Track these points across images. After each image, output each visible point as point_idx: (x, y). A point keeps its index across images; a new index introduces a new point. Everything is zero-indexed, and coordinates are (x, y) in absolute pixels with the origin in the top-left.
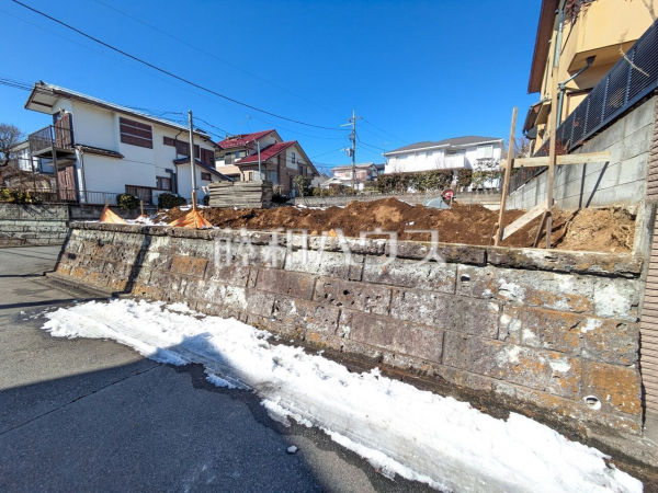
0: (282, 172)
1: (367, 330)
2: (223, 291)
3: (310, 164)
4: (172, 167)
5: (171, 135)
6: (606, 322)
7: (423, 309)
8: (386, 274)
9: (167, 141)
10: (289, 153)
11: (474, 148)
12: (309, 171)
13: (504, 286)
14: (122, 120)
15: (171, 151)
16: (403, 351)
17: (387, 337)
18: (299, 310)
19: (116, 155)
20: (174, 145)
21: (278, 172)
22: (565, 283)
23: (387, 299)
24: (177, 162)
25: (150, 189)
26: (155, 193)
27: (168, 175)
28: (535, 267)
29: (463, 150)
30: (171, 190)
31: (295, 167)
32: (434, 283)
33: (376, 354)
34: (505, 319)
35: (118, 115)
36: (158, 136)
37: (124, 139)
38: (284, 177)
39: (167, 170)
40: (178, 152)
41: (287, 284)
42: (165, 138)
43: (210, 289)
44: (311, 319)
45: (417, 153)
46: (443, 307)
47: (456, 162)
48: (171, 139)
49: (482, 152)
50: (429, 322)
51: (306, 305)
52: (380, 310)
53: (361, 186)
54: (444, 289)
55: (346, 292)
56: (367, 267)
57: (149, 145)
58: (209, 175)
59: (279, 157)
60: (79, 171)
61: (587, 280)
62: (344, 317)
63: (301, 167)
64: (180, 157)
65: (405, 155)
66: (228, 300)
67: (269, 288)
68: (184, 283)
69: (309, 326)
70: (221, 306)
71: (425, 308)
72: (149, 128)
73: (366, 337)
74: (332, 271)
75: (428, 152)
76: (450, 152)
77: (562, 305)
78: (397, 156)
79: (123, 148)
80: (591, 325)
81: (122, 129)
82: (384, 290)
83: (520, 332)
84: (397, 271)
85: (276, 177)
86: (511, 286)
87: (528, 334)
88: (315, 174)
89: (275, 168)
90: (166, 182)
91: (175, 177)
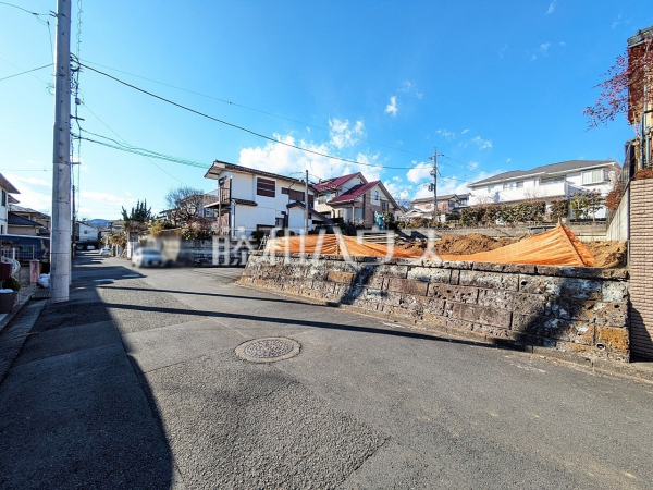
0: (367, 209)
1: (463, 312)
3: (391, 200)
4: (285, 210)
5: (288, 186)
6: (609, 305)
7: (499, 300)
8: (474, 281)
9: (284, 191)
10: (374, 191)
11: (578, 173)
12: (391, 206)
13: (549, 286)
14: (259, 179)
15: (285, 199)
16: (486, 323)
17: (476, 315)
18: (418, 302)
19: (253, 204)
20: (288, 193)
21: (364, 209)
22: (585, 284)
23: (475, 295)
24: (289, 206)
25: (271, 227)
27: (283, 216)
29: (564, 177)
30: (284, 227)
31: (378, 203)
32: (505, 285)
35: (257, 177)
36: (279, 186)
37: (259, 193)
38: (368, 214)
39: (282, 213)
40: (291, 198)
41: (409, 287)
42: (283, 189)
44: (426, 307)
46: (511, 298)
48: (286, 189)
50: (503, 307)
52: (470, 300)
53: (443, 218)
54: (511, 288)
55: (449, 291)
56: (462, 276)
57: (273, 195)
59: (364, 196)
60: (233, 216)
62: (448, 305)
63: (383, 202)
64: (292, 202)
67: (397, 289)
68: (338, 287)
69: (425, 311)
72: (274, 183)
74: (439, 279)
76: (544, 180)
77: (583, 296)
79: (259, 199)
80: (600, 306)
81: (259, 185)
82: (473, 290)
83: (558, 311)
84: (481, 279)
85: (361, 215)
86: (552, 286)
87: (563, 312)
88: (396, 208)
89: (360, 205)
90: (280, 222)
91: (287, 216)
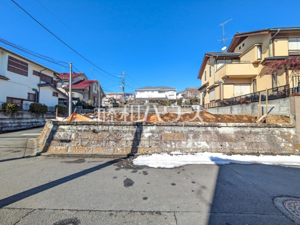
0: (91, 94)
1: (252, 146)
2: (196, 143)
4: (37, 88)
5: (38, 70)
6: (294, 136)
7: (262, 139)
8: (251, 132)
9: (35, 73)
10: (94, 86)
11: (168, 91)
14: (10, 58)
15: (37, 79)
16: (262, 149)
17: (257, 146)
18: (230, 145)
20: (39, 76)
21: (89, 94)
22: (285, 130)
23: (254, 138)
24: (40, 85)
25: (22, 100)
26: (24, 102)
27: (34, 92)
28: (281, 127)
29: (164, 92)
30: (35, 101)
31: (96, 92)
32: (263, 132)
33: (257, 152)
34: (279, 138)
35: (8, 54)
36: (31, 68)
37: (9, 69)
38: (92, 97)
39: (33, 90)
40: (41, 80)
41: (223, 138)
42: (34, 71)
43: (189, 144)
44: (235, 146)
45: (148, 91)
46: (267, 137)
47: (162, 95)
48: (37, 72)
49: (170, 93)
50: (265, 141)
51: (231, 143)
54: (265, 133)
55: (242, 137)
56: (245, 130)
57: (26, 74)
58: (57, 94)
59: (90, 87)
61: (288, 129)
64: (42, 82)
65: (144, 91)
66: (199, 147)
67: (216, 140)
68: (173, 143)
69: (235, 149)
70: (197, 149)
71: (263, 139)
72: (27, 64)
73: (252, 148)
74: (235, 132)
75: (153, 91)
76: (160, 92)
77: (286, 134)
78: (140, 91)
79: (8, 74)
80: (292, 137)
81: (9, 63)
82: (252, 135)
83: (282, 140)
84: (253, 131)
86: (277, 131)
87: (284, 140)
89: (88, 92)
90: (31, 96)
91: (38, 93)
